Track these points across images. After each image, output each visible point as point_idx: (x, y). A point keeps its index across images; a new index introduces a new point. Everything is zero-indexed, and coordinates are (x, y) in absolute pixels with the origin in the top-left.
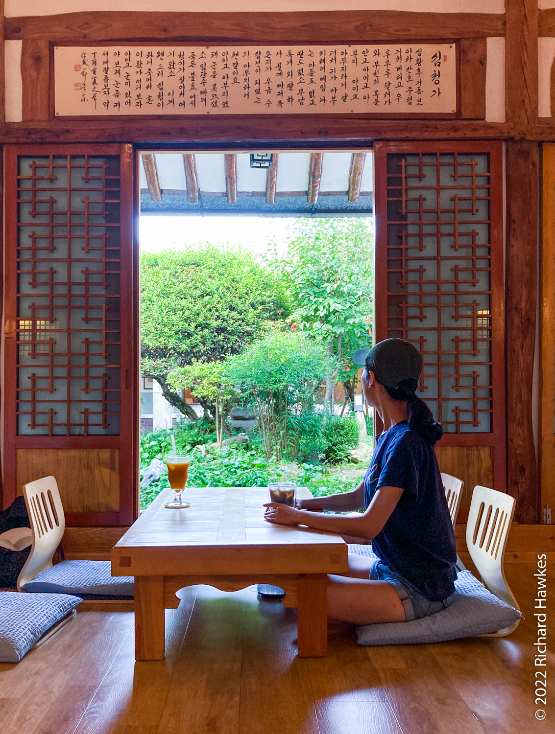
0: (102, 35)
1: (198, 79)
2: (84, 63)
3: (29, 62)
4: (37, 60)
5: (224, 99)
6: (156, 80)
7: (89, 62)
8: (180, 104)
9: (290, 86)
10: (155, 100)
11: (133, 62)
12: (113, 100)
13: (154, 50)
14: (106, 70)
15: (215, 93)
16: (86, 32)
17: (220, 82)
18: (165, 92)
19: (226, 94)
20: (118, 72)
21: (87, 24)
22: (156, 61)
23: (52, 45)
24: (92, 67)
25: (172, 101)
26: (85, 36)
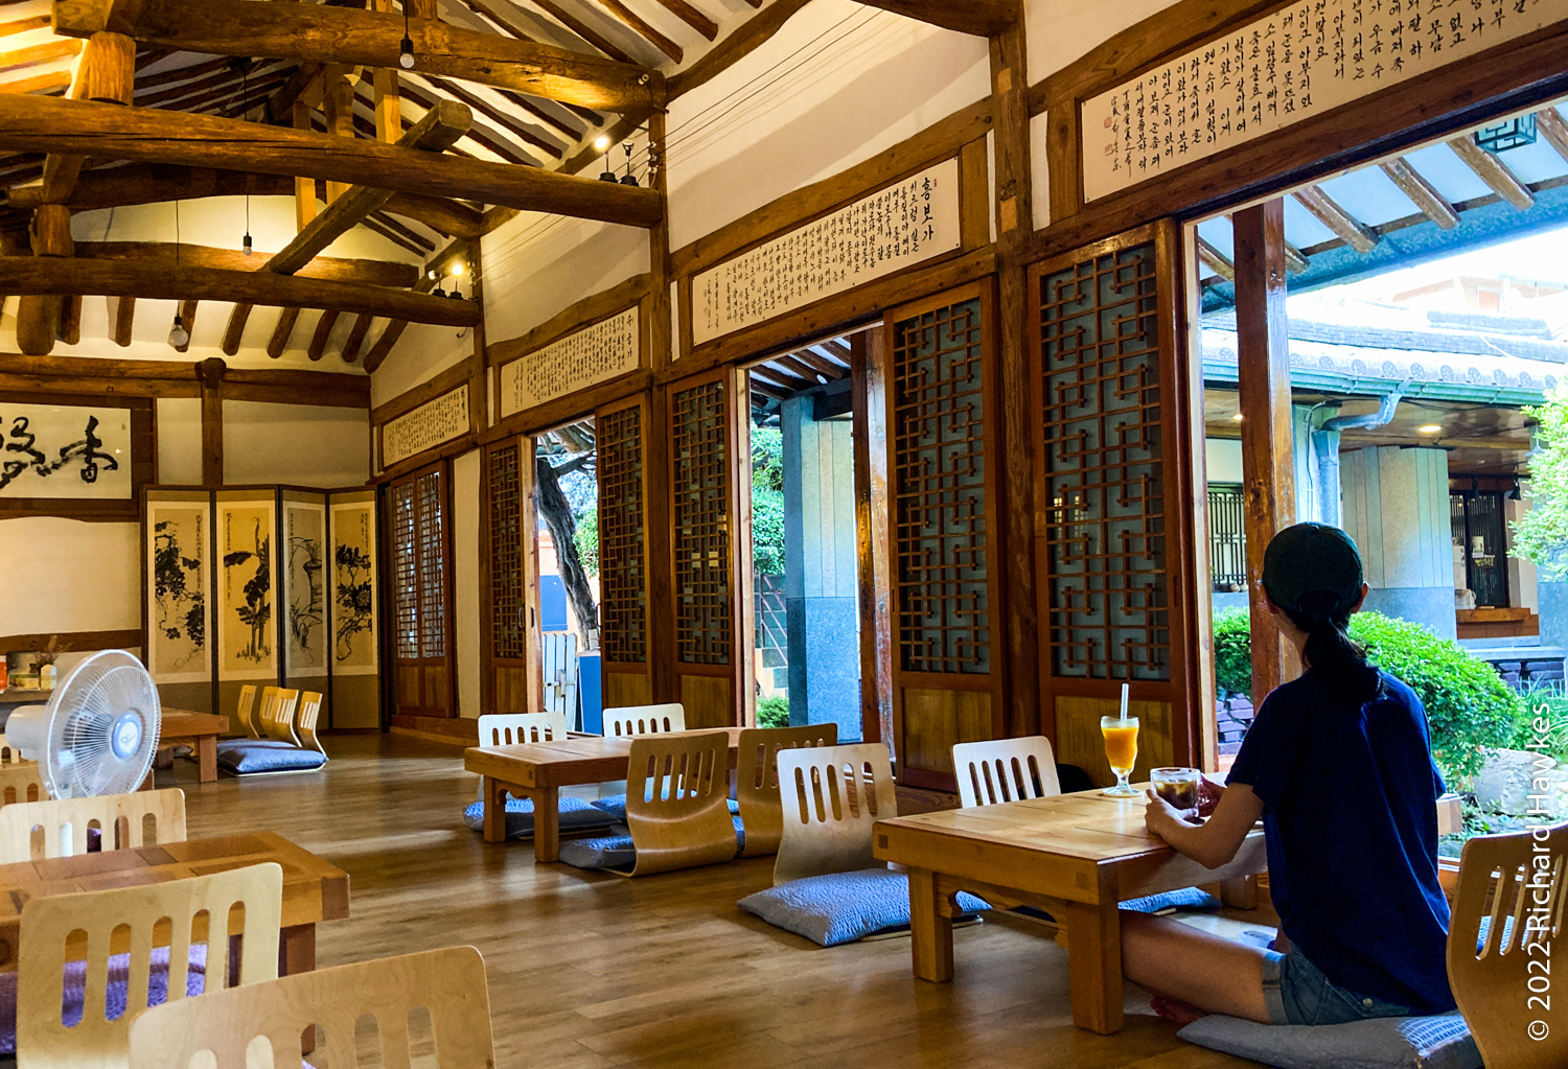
0: (1134, 63)
1: (1264, 74)
2: (1115, 112)
3: (1055, 137)
4: (1063, 130)
5: (1304, 93)
6: (1204, 99)
7: (1120, 110)
8: (1240, 127)
9: (1415, 25)
10: (1205, 133)
11: (1174, 85)
12: (1150, 153)
13: (1200, 53)
14: (1141, 111)
15: (1289, 87)
16: (1115, 66)
17: (1296, 65)
18: (1217, 115)
19: (1305, 83)
20: (1155, 108)
21: (1116, 53)
22: (1204, 69)
23: (1078, 103)
24: (1124, 115)
25: (1227, 127)
26: (1115, 71)
